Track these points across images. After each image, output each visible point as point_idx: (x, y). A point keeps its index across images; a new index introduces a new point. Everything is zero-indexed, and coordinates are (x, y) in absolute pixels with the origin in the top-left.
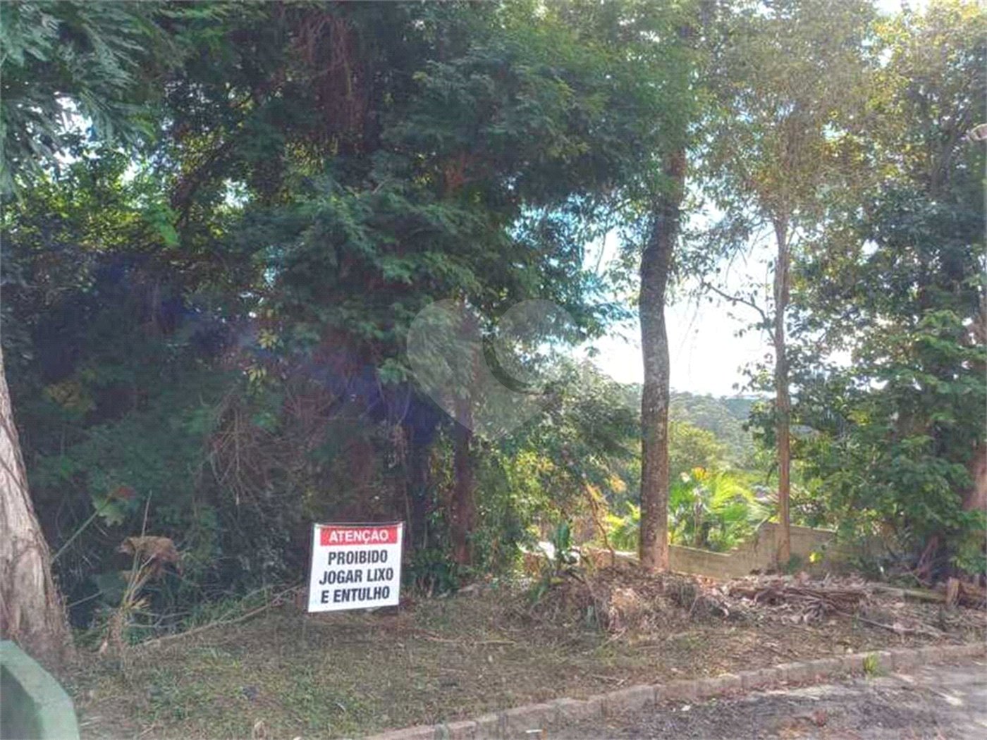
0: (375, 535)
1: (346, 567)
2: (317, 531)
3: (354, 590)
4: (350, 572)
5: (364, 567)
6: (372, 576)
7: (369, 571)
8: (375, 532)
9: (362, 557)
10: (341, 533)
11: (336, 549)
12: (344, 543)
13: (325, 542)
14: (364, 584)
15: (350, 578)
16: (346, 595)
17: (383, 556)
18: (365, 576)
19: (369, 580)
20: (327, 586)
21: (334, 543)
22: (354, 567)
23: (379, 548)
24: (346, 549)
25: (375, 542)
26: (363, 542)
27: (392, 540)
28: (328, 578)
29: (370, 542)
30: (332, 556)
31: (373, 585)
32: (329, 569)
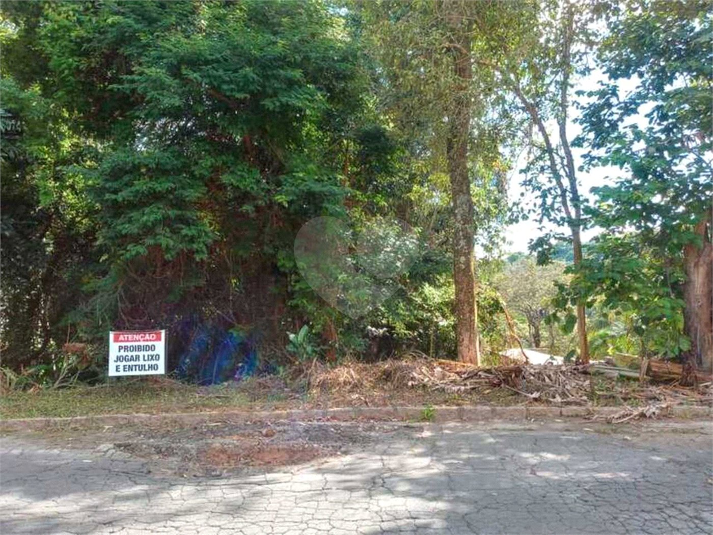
0: (147, 337)
1: (130, 354)
2: (112, 335)
3: (136, 366)
4: (132, 356)
5: (141, 354)
6: (146, 358)
7: (144, 356)
8: (147, 335)
9: (139, 348)
10: (126, 336)
11: (123, 344)
12: (128, 341)
13: (116, 340)
14: (141, 362)
15: (132, 359)
16: (130, 368)
17: (153, 348)
18: (141, 358)
19: (144, 360)
20: (119, 363)
21: (122, 341)
22: (134, 354)
23: (150, 343)
24: (129, 344)
25: (147, 340)
26: (139, 341)
27: (159, 339)
28: (118, 359)
29: (144, 341)
30: (120, 348)
31: (147, 363)
32: (119, 354)
